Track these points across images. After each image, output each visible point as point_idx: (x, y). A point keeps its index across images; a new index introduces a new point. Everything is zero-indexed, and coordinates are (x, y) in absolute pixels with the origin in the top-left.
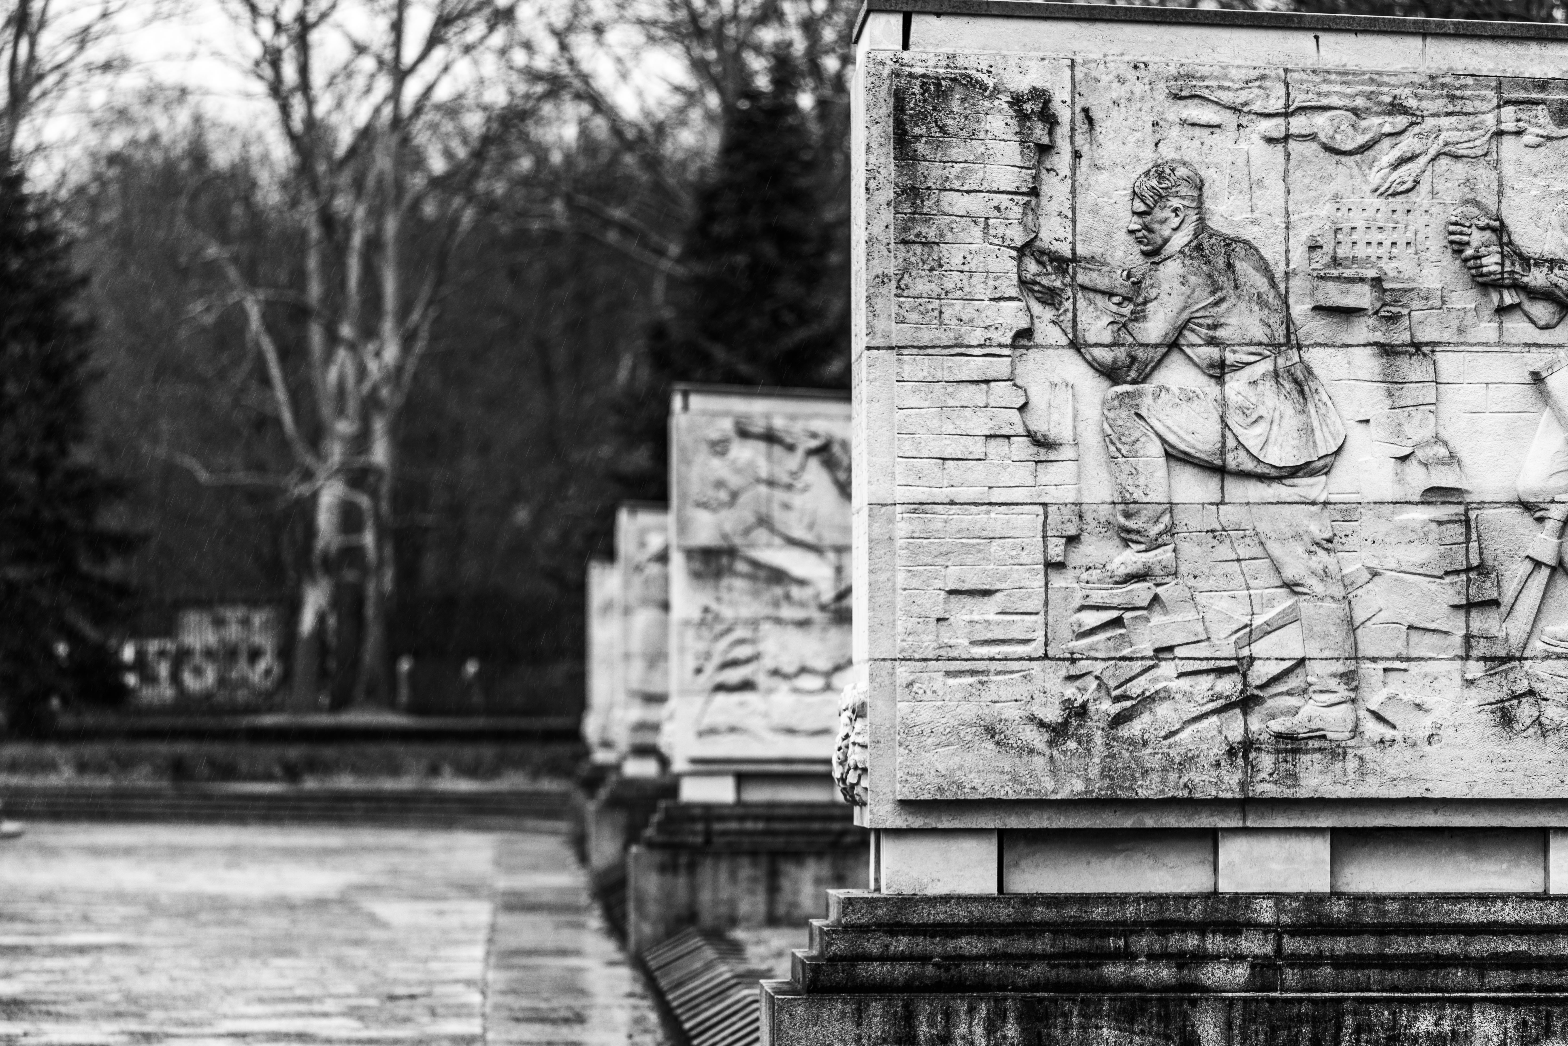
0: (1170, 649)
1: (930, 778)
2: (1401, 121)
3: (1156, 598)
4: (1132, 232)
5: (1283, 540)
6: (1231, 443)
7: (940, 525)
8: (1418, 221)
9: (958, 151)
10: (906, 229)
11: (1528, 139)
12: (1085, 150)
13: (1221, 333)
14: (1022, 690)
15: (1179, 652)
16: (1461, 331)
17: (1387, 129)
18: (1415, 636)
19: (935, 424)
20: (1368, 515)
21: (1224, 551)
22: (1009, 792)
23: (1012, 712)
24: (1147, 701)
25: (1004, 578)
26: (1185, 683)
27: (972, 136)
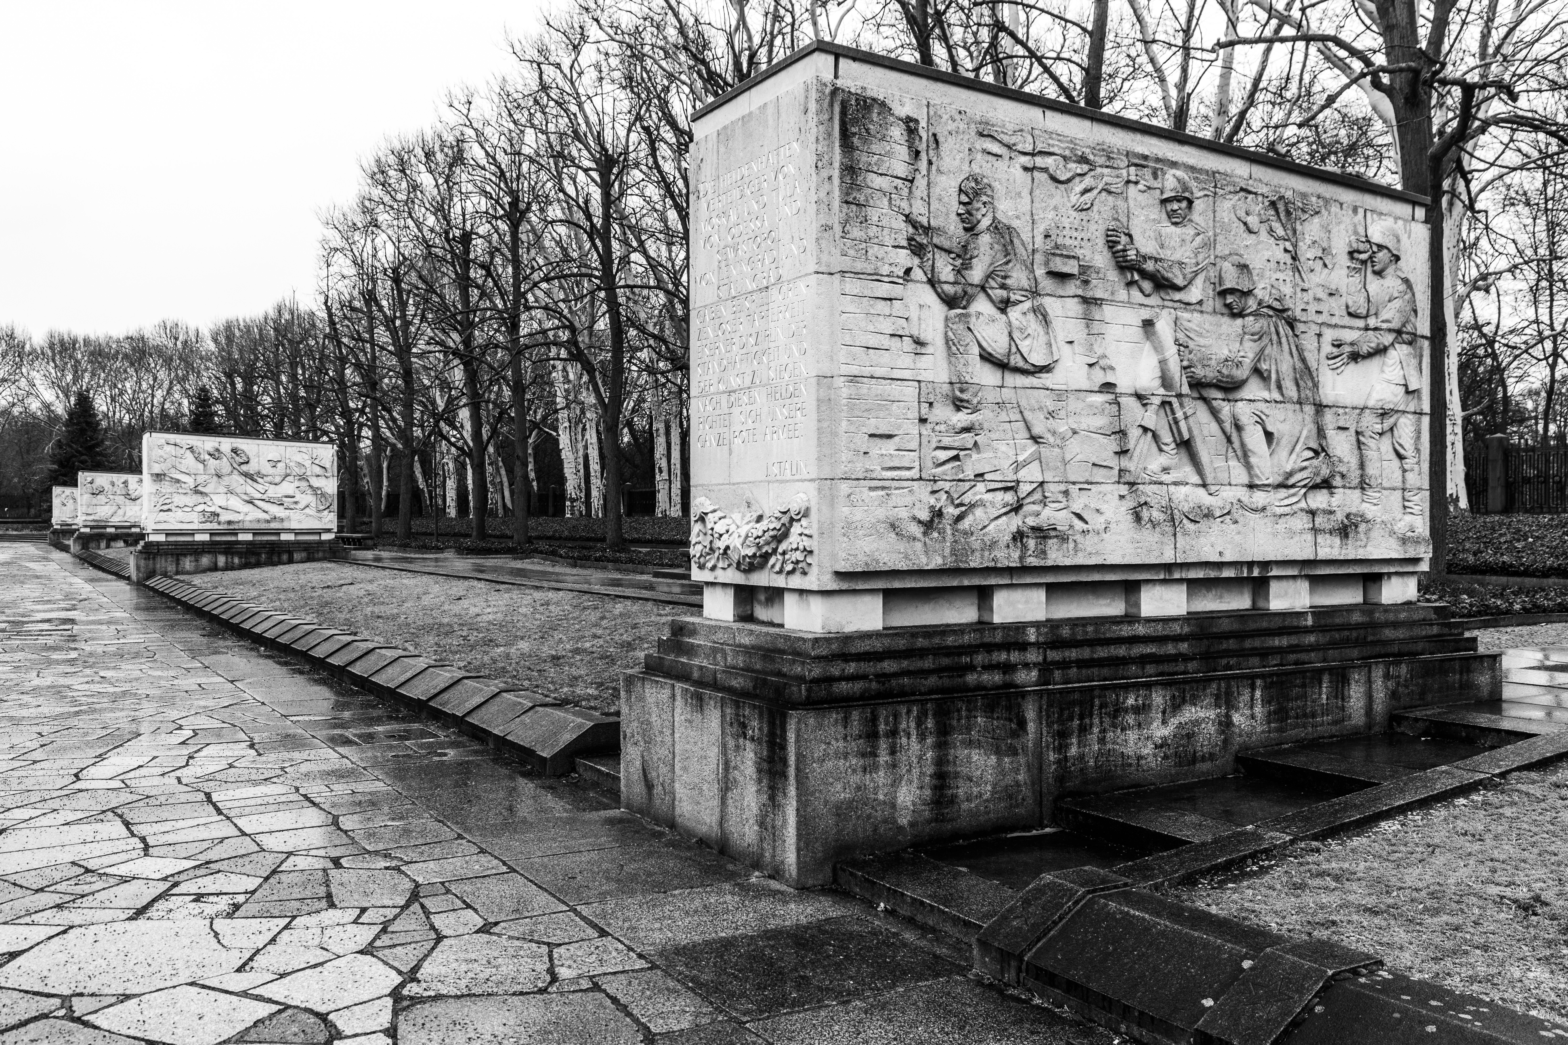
0: (982, 475)
1: (862, 558)
2: (1086, 167)
3: (976, 443)
4: (959, 215)
5: (1033, 410)
6: (1014, 349)
7: (865, 391)
8: (1093, 227)
9: (875, 148)
10: (848, 194)
11: (1140, 187)
12: (934, 159)
13: (1008, 282)
14: (909, 500)
15: (987, 477)
16: (1112, 293)
17: (1079, 171)
18: (1095, 469)
19: (863, 324)
20: (1072, 398)
21: (1004, 416)
22: (903, 566)
23: (904, 514)
24: (972, 506)
25: (899, 427)
26: (989, 496)
27: (883, 139)
